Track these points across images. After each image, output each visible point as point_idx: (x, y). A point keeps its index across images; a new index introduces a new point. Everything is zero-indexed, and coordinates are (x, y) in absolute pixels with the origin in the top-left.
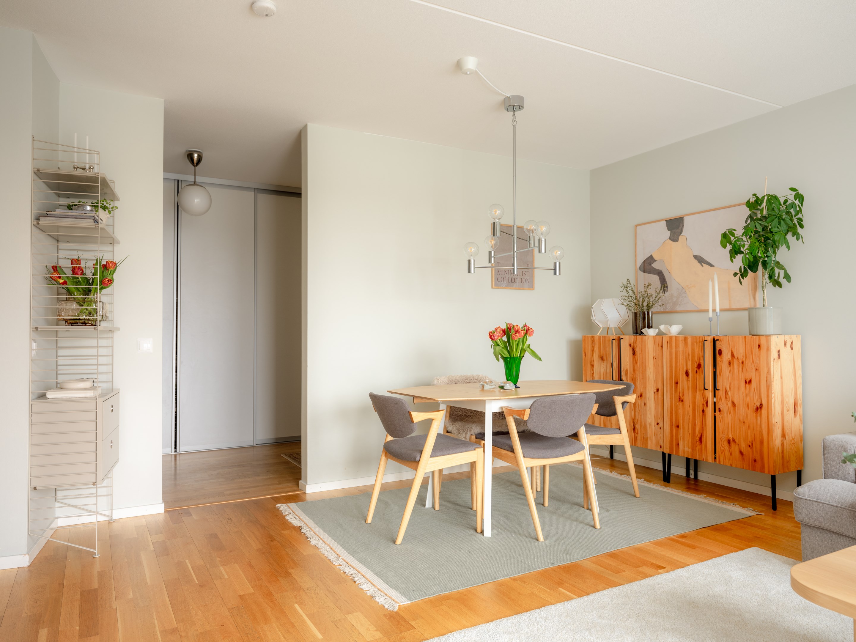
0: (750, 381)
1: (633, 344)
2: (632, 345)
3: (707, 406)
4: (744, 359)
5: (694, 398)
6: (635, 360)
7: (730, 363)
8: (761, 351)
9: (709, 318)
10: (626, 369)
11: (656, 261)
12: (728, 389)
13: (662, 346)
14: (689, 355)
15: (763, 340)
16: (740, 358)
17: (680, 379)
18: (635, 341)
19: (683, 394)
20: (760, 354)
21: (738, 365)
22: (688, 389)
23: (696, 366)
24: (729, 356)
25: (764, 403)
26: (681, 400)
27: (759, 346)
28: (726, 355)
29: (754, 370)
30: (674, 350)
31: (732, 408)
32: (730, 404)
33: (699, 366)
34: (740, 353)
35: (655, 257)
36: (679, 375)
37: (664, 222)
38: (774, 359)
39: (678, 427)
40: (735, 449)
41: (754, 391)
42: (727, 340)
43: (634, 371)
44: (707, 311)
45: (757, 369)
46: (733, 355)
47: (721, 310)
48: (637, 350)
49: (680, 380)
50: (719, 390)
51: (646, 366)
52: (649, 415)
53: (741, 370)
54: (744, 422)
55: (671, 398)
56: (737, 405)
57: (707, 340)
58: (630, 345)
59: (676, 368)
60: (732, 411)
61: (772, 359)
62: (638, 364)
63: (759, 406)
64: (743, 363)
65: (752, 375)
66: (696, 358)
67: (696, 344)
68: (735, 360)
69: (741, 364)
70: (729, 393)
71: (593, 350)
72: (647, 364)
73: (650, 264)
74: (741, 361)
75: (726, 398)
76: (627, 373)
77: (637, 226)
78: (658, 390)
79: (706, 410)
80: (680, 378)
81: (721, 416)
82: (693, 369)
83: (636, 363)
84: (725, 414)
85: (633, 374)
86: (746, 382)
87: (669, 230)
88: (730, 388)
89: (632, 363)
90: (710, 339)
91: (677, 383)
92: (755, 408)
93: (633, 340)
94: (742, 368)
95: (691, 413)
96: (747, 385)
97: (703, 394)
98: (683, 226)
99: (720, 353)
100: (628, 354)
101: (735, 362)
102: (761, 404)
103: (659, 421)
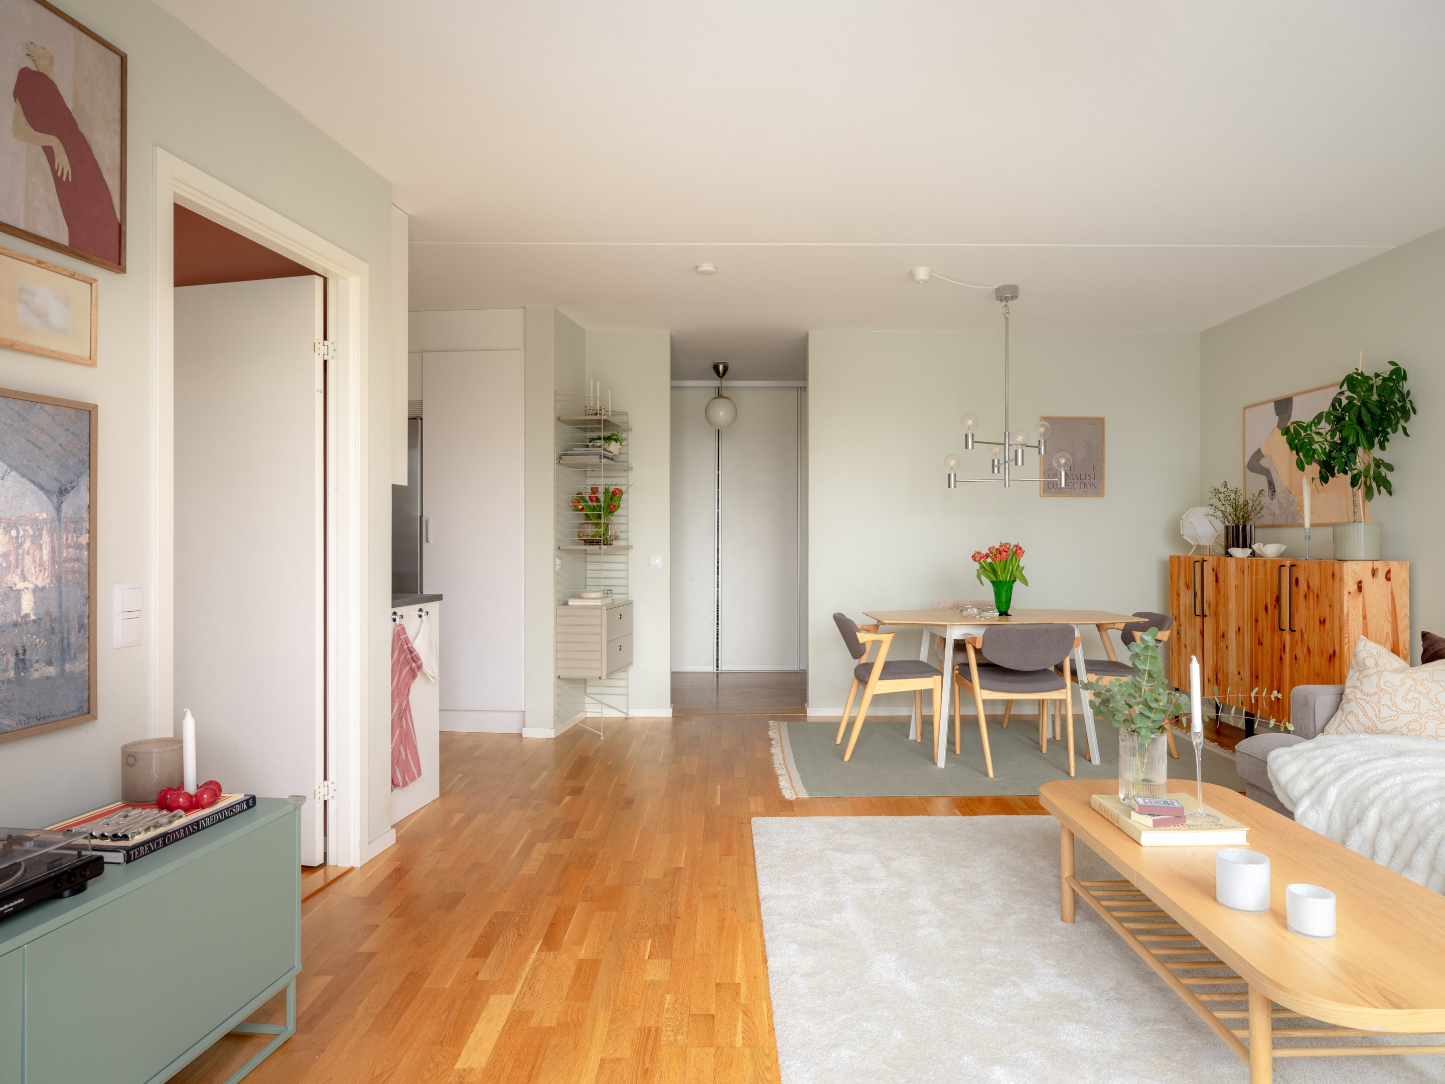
0: (1324, 621)
1: (1217, 569)
3: (1284, 652)
4: (1319, 591)
5: (1273, 640)
6: (1217, 589)
7: (1305, 597)
8: (1335, 582)
10: (1208, 601)
11: (1264, 457)
12: (1304, 630)
13: (1243, 572)
14: (1268, 585)
15: (1336, 569)
16: (1316, 589)
18: (1219, 565)
19: (1263, 635)
20: (1333, 585)
21: (1313, 599)
22: (1267, 628)
23: (1274, 599)
24: (1305, 587)
25: (1338, 649)
26: (1260, 643)
27: (1333, 575)
28: (1302, 586)
29: (1328, 606)
30: (1254, 577)
31: (1307, 655)
32: (1305, 649)
33: (1277, 599)
34: (1315, 584)
35: (1264, 452)
36: (1259, 610)
37: (1272, 404)
38: (1349, 593)
39: (1257, 677)
41: (1328, 633)
42: (1305, 566)
43: (1217, 603)
45: (1330, 606)
46: (1309, 587)
48: (1220, 576)
49: (1259, 616)
50: (1295, 631)
51: (1228, 598)
52: (1231, 662)
53: (1316, 605)
54: (1318, 674)
55: (1251, 640)
56: (1312, 651)
57: (1284, 566)
58: (1213, 570)
59: (1256, 601)
60: (1307, 659)
61: (1346, 593)
62: (1221, 594)
63: (1332, 653)
64: (1318, 596)
65: (1326, 613)
66: (1274, 589)
67: (1273, 570)
68: (1310, 592)
69: (1316, 598)
70: (1305, 636)
71: (1179, 575)
72: (1229, 595)
73: (1259, 461)
74: (1316, 594)
75: (1302, 641)
76: (1210, 606)
77: (1245, 408)
78: (1239, 629)
79: (1284, 657)
80: (1259, 614)
81: (1297, 666)
82: (1271, 602)
83: (1219, 593)
84: (1301, 663)
85: (1215, 608)
86: (1320, 622)
87: (1277, 414)
88: (1306, 629)
89: (1214, 593)
90: (1288, 564)
91: (1257, 621)
92: (1329, 655)
93: (1216, 563)
94: (1318, 604)
95: (1269, 661)
96: (1322, 626)
97: (1281, 636)
98: (1292, 409)
99: (1297, 582)
100: (1212, 580)
101: (1311, 595)
102: (1334, 652)
103: (1240, 670)
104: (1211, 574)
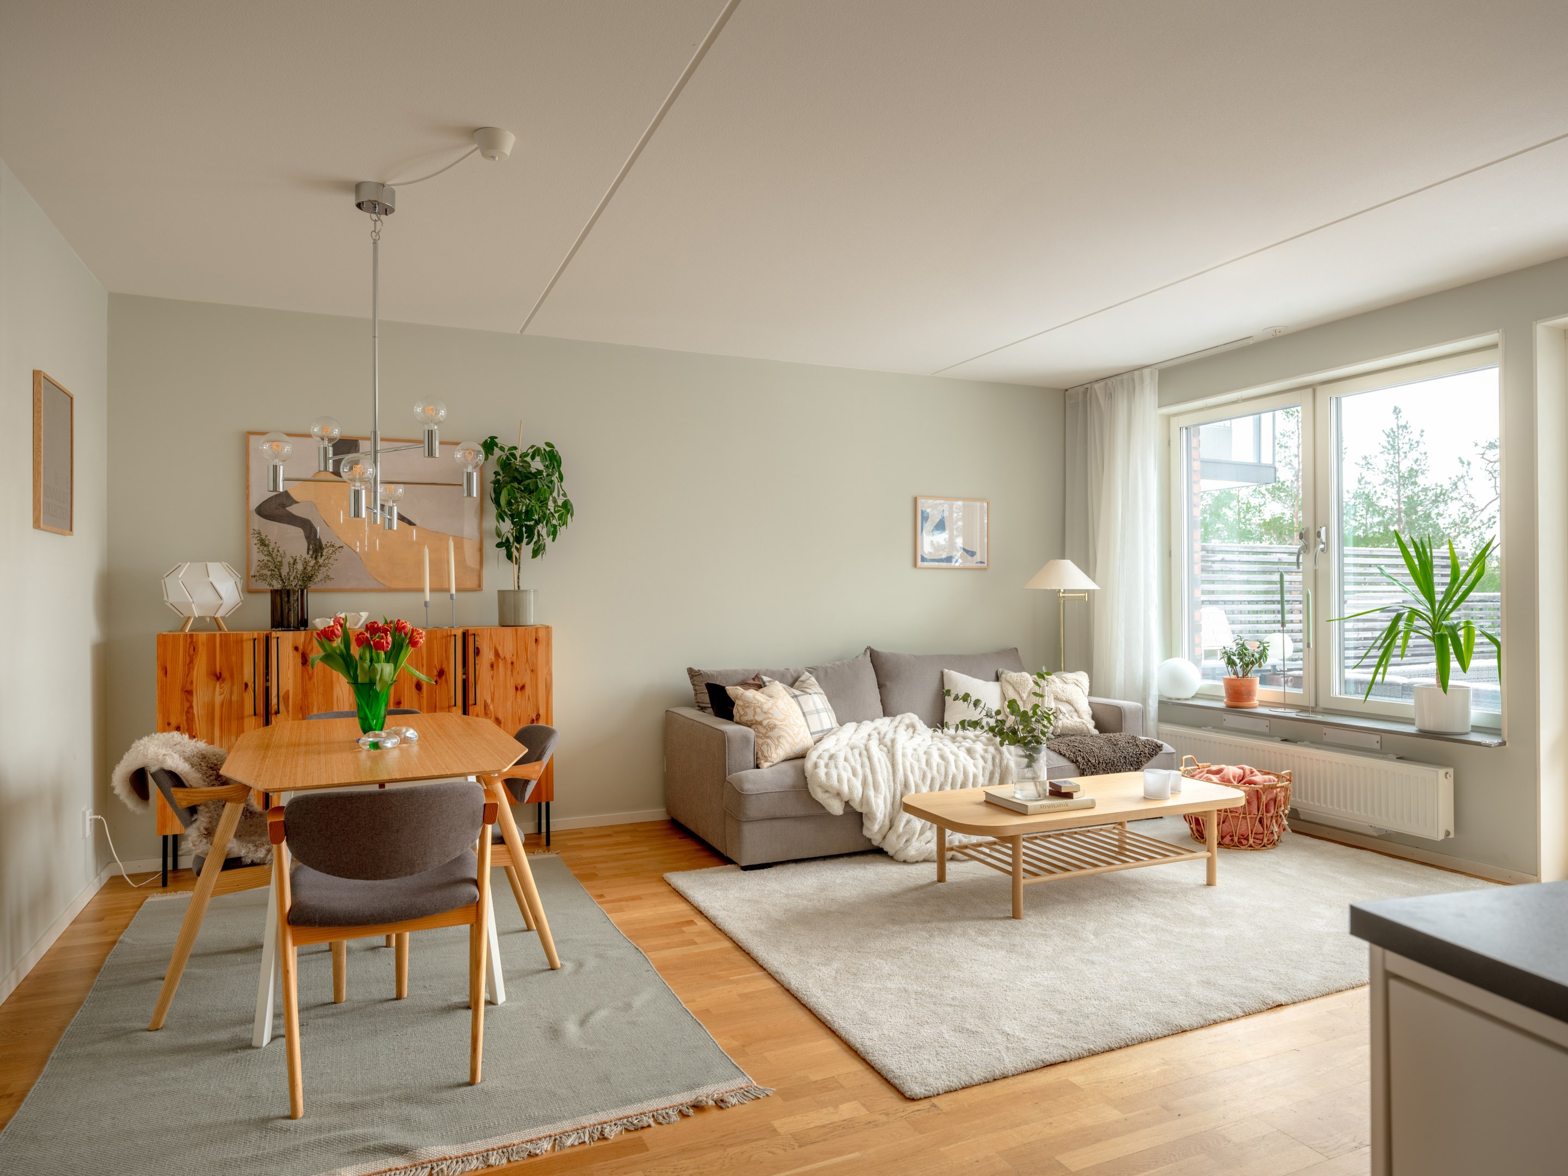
0: (523, 687)
1: (304, 647)
2: (301, 648)
4: (514, 658)
6: (306, 674)
7: (492, 666)
8: (539, 646)
10: (284, 691)
11: (297, 503)
12: (489, 701)
14: (422, 658)
15: (542, 634)
16: (509, 657)
17: (406, 694)
18: (308, 641)
20: (537, 650)
21: (505, 668)
23: (435, 673)
24: (492, 656)
25: (542, 712)
27: (536, 640)
28: (487, 655)
29: (529, 671)
33: (441, 673)
34: (508, 650)
35: (296, 497)
36: (404, 689)
41: (529, 698)
42: (489, 635)
43: (305, 693)
45: (532, 671)
46: (497, 654)
49: (404, 698)
50: (475, 704)
53: (509, 673)
56: (503, 721)
57: (452, 635)
58: (296, 649)
61: (554, 654)
62: (315, 680)
63: (535, 718)
64: (512, 663)
65: (527, 679)
66: (436, 662)
67: (435, 641)
68: (500, 660)
69: (509, 666)
70: (491, 707)
71: (191, 661)
73: (282, 506)
74: (509, 662)
75: (486, 714)
76: (288, 698)
80: (404, 695)
83: (310, 678)
85: (301, 699)
86: (517, 689)
88: (492, 700)
89: (299, 680)
90: (459, 633)
91: (398, 703)
92: (530, 720)
93: (302, 640)
94: (512, 671)
96: (519, 692)
99: (477, 652)
100: (291, 665)
101: (501, 664)
102: (538, 716)
104: (291, 655)
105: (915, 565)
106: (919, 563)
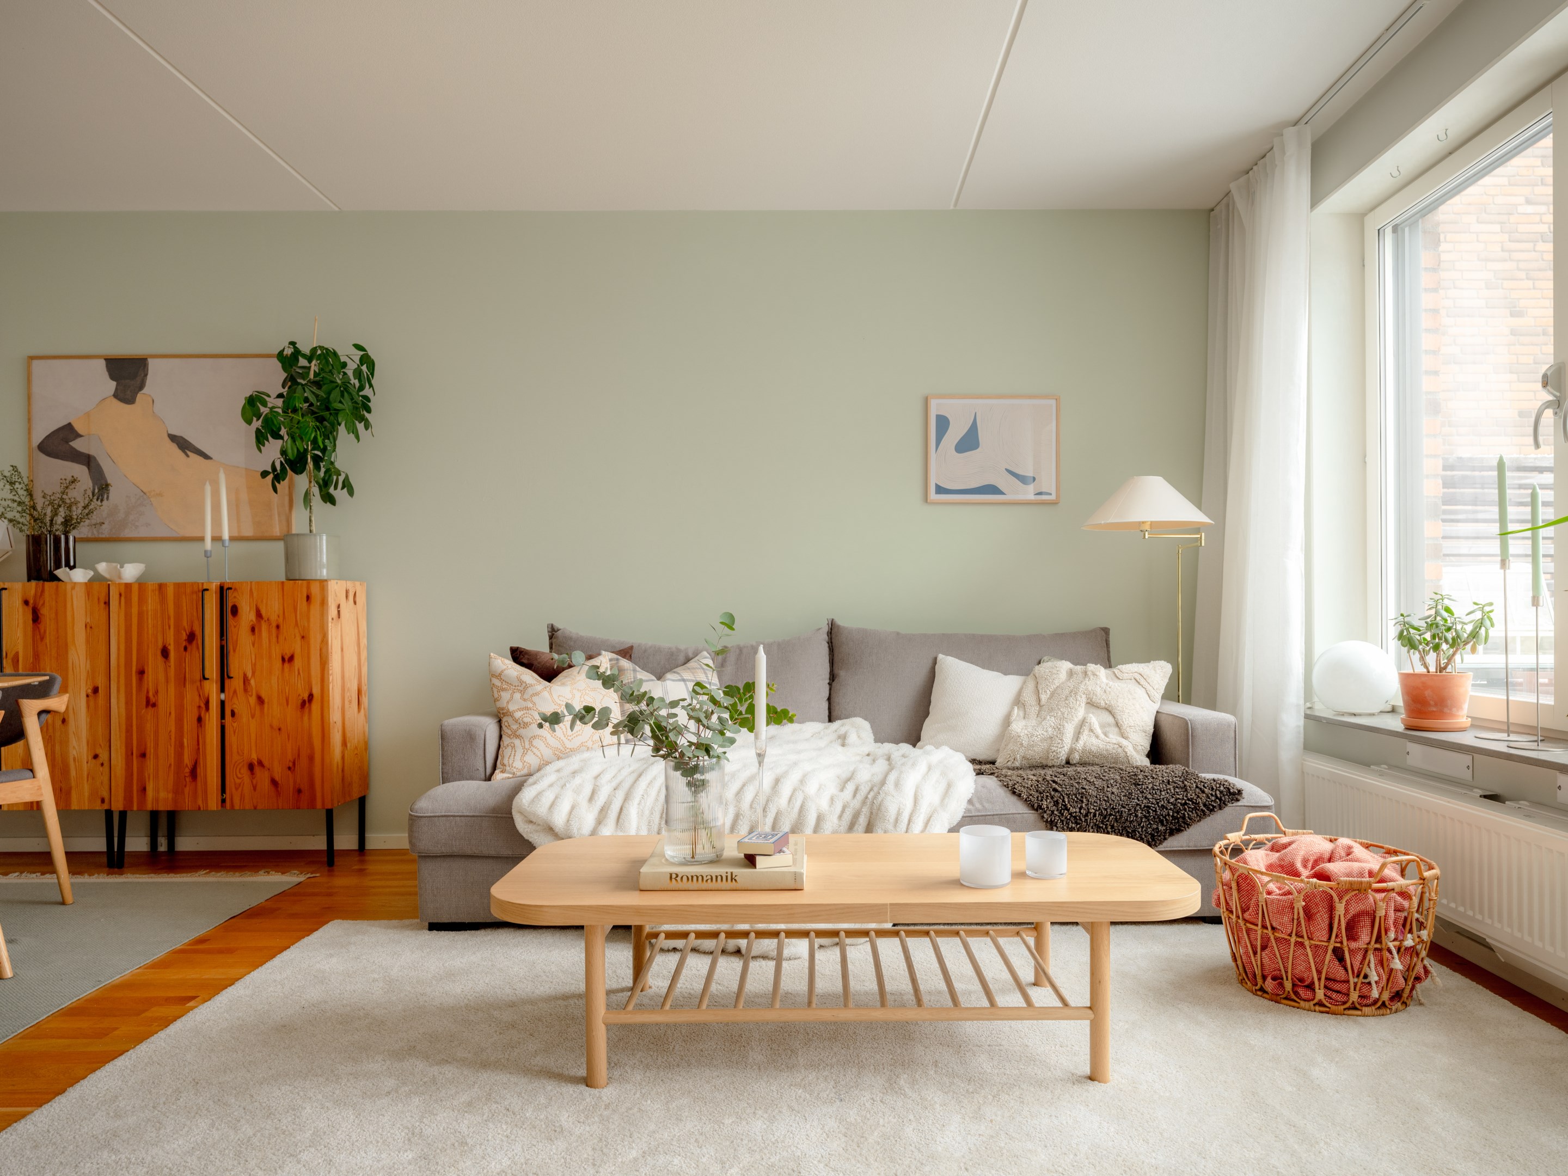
0: (291, 659)
1: (35, 601)
2: (31, 602)
3: (207, 708)
4: (281, 620)
5: (180, 697)
6: (38, 633)
7: (253, 629)
8: (312, 607)
9: (206, 552)
10: (13, 653)
11: (81, 436)
12: (249, 675)
13: (107, 603)
14: (169, 618)
15: (315, 590)
16: (273, 618)
17: (150, 663)
18: (39, 594)
19: (157, 692)
20: (309, 611)
21: (270, 632)
22: (167, 681)
23: (184, 636)
24: (252, 616)
25: (316, 691)
26: (150, 704)
27: (308, 598)
28: (247, 615)
29: (298, 638)
30: (135, 611)
31: (258, 708)
32: (253, 700)
33: (191, 637)
34: (272, 609)
35: (79, 427)
36: (148, 656)
37: (102, 363)
38: (333, 619)
39: (143, 755)
40: (263, 778)
41: (299, 673)
42: (249, 589)
43: (36, 656)
44: (202, 539)
45: (303, 637)
46: (259, 615)
47: (232, 539)
48: (45, 612)
49: (148, 665)
50: (232, 678)
51: (66, 645)
52: (73, 742)
53: (274, 639)
54: (279, 729)
55: (128, 703)
56: (266, 700)
57: (207, 590)
58: (26, 603)
59: (140, 644)
60: (258, 713)
61: (330, 619)
62: (47, 639)
63: (306, 698)
64: (278, 627)
65: (296, 647)
66: (185, 624)
67: (184, 597)
68: (263, 622)
69: (274, 630)
70: (252, 682)
72: (69, 640)
73: (67, 441)
74: (274, 625)
75: (245, 690)
76: (18, 661)
77: (32, 358)
78: (96, 690)
79: (206, 717)
80: (148, 662)
81: (235, 725)
82: (177, 642)
83: (42, 639)
84: (244, 720)
85: (33, 663)
86: (283, 660)
87: (112, 377)
88: (253, 673)
89: (30, 641)
90: (214, 587)
91: (141, 673)
92: (300, 702)
93: (33, 592)
94: (277, 637)
95: (172, 727)
96: (286, 665)
97: (200, 689)
98: (146, 375)
99: (235, 611)
100: (21, 621)
101: (264, 626)
102: (311, 696)
103: (99, 751)
104: (21, 610)
105: (926, 499)
106: (933, 495)
